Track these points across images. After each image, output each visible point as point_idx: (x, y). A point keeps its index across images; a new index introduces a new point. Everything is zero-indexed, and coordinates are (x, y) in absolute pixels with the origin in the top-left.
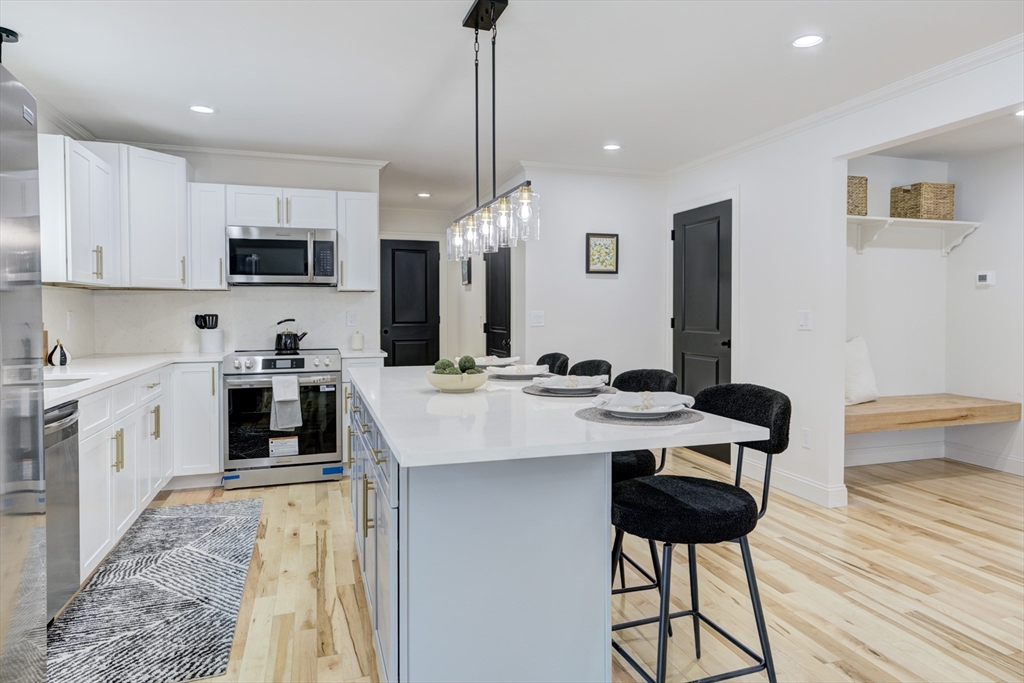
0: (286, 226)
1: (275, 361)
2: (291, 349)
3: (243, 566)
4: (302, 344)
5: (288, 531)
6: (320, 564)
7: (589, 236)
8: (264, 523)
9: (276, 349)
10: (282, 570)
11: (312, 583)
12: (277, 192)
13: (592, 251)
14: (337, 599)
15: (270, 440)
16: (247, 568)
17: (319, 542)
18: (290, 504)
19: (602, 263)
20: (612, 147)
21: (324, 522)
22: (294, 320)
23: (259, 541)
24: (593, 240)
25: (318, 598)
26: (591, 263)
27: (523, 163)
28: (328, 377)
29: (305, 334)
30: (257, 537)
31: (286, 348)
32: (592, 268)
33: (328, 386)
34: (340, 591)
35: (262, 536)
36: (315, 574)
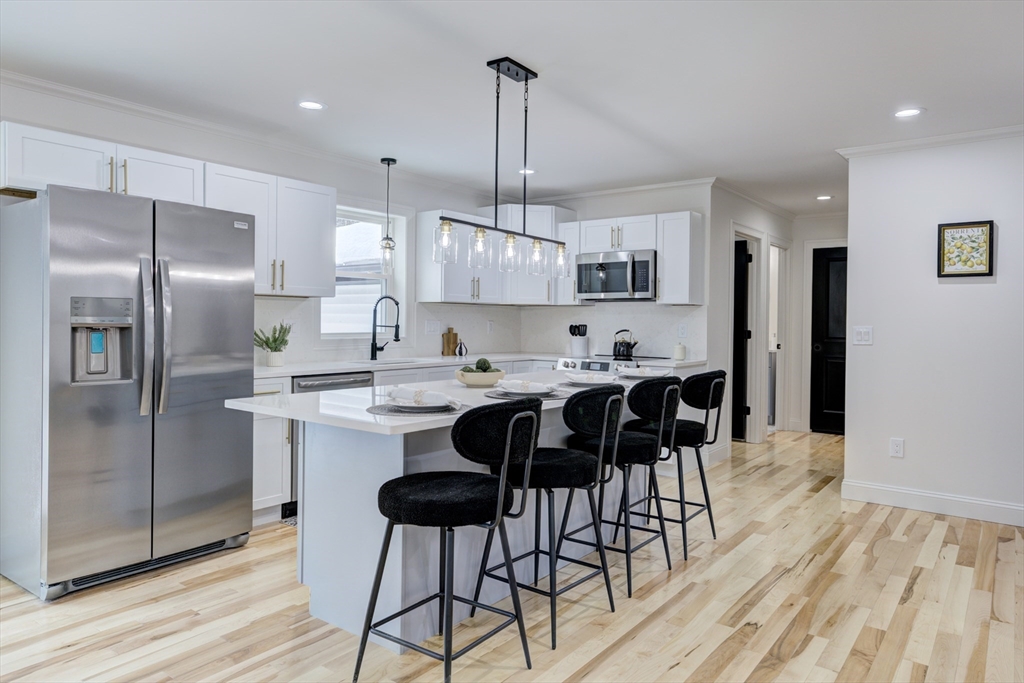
2: (623, 355)
4: (635, 352)
7: (941, 227)
9: (614, 355)
12: (613, 222)
13: (948, 247)
19: (965, 262)
20: (907, 113)
22: (628, 331)
24: (946, 232)
26: (944, 265)
27: (842, 152)
29: (636, 344)
31: (619, 355)
32: (948, 270)
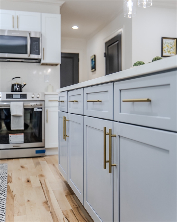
0: (17, 29)
1: (12, 95)
3: (3, 197)
4: (24, 88)
5: (24, 179)
6: (47, 197)
7: (163, 38)
8: (10, 175)
10: (26, 200)
11: (46, 208)
12: (12, 13)
13: (164, 46)
14: (65, 219)
15: (10, 135)
16: (5, 198)
17: (43, 185)
18: (22, 167)
19: (169, 52)
21: (42, 176)
22: (20, 78)
23: (9, 184)
24: (164, 40)
25: (53, 218)
26: (164, 52)
28: (38, 103)
30: (8, 182)
32: (164, 54)
33: (38, 108)
34: (65, 213)
35: (11, 182)
36: (46, 203)
